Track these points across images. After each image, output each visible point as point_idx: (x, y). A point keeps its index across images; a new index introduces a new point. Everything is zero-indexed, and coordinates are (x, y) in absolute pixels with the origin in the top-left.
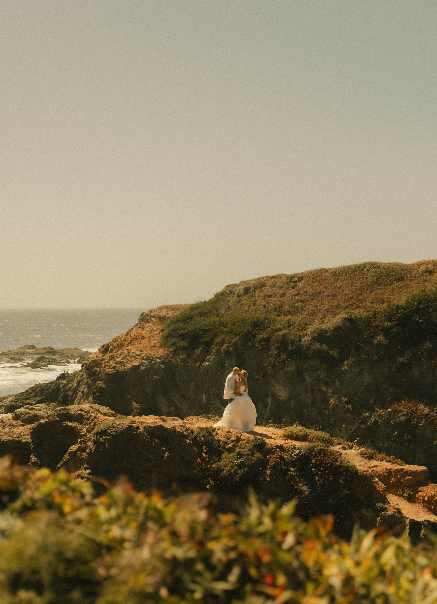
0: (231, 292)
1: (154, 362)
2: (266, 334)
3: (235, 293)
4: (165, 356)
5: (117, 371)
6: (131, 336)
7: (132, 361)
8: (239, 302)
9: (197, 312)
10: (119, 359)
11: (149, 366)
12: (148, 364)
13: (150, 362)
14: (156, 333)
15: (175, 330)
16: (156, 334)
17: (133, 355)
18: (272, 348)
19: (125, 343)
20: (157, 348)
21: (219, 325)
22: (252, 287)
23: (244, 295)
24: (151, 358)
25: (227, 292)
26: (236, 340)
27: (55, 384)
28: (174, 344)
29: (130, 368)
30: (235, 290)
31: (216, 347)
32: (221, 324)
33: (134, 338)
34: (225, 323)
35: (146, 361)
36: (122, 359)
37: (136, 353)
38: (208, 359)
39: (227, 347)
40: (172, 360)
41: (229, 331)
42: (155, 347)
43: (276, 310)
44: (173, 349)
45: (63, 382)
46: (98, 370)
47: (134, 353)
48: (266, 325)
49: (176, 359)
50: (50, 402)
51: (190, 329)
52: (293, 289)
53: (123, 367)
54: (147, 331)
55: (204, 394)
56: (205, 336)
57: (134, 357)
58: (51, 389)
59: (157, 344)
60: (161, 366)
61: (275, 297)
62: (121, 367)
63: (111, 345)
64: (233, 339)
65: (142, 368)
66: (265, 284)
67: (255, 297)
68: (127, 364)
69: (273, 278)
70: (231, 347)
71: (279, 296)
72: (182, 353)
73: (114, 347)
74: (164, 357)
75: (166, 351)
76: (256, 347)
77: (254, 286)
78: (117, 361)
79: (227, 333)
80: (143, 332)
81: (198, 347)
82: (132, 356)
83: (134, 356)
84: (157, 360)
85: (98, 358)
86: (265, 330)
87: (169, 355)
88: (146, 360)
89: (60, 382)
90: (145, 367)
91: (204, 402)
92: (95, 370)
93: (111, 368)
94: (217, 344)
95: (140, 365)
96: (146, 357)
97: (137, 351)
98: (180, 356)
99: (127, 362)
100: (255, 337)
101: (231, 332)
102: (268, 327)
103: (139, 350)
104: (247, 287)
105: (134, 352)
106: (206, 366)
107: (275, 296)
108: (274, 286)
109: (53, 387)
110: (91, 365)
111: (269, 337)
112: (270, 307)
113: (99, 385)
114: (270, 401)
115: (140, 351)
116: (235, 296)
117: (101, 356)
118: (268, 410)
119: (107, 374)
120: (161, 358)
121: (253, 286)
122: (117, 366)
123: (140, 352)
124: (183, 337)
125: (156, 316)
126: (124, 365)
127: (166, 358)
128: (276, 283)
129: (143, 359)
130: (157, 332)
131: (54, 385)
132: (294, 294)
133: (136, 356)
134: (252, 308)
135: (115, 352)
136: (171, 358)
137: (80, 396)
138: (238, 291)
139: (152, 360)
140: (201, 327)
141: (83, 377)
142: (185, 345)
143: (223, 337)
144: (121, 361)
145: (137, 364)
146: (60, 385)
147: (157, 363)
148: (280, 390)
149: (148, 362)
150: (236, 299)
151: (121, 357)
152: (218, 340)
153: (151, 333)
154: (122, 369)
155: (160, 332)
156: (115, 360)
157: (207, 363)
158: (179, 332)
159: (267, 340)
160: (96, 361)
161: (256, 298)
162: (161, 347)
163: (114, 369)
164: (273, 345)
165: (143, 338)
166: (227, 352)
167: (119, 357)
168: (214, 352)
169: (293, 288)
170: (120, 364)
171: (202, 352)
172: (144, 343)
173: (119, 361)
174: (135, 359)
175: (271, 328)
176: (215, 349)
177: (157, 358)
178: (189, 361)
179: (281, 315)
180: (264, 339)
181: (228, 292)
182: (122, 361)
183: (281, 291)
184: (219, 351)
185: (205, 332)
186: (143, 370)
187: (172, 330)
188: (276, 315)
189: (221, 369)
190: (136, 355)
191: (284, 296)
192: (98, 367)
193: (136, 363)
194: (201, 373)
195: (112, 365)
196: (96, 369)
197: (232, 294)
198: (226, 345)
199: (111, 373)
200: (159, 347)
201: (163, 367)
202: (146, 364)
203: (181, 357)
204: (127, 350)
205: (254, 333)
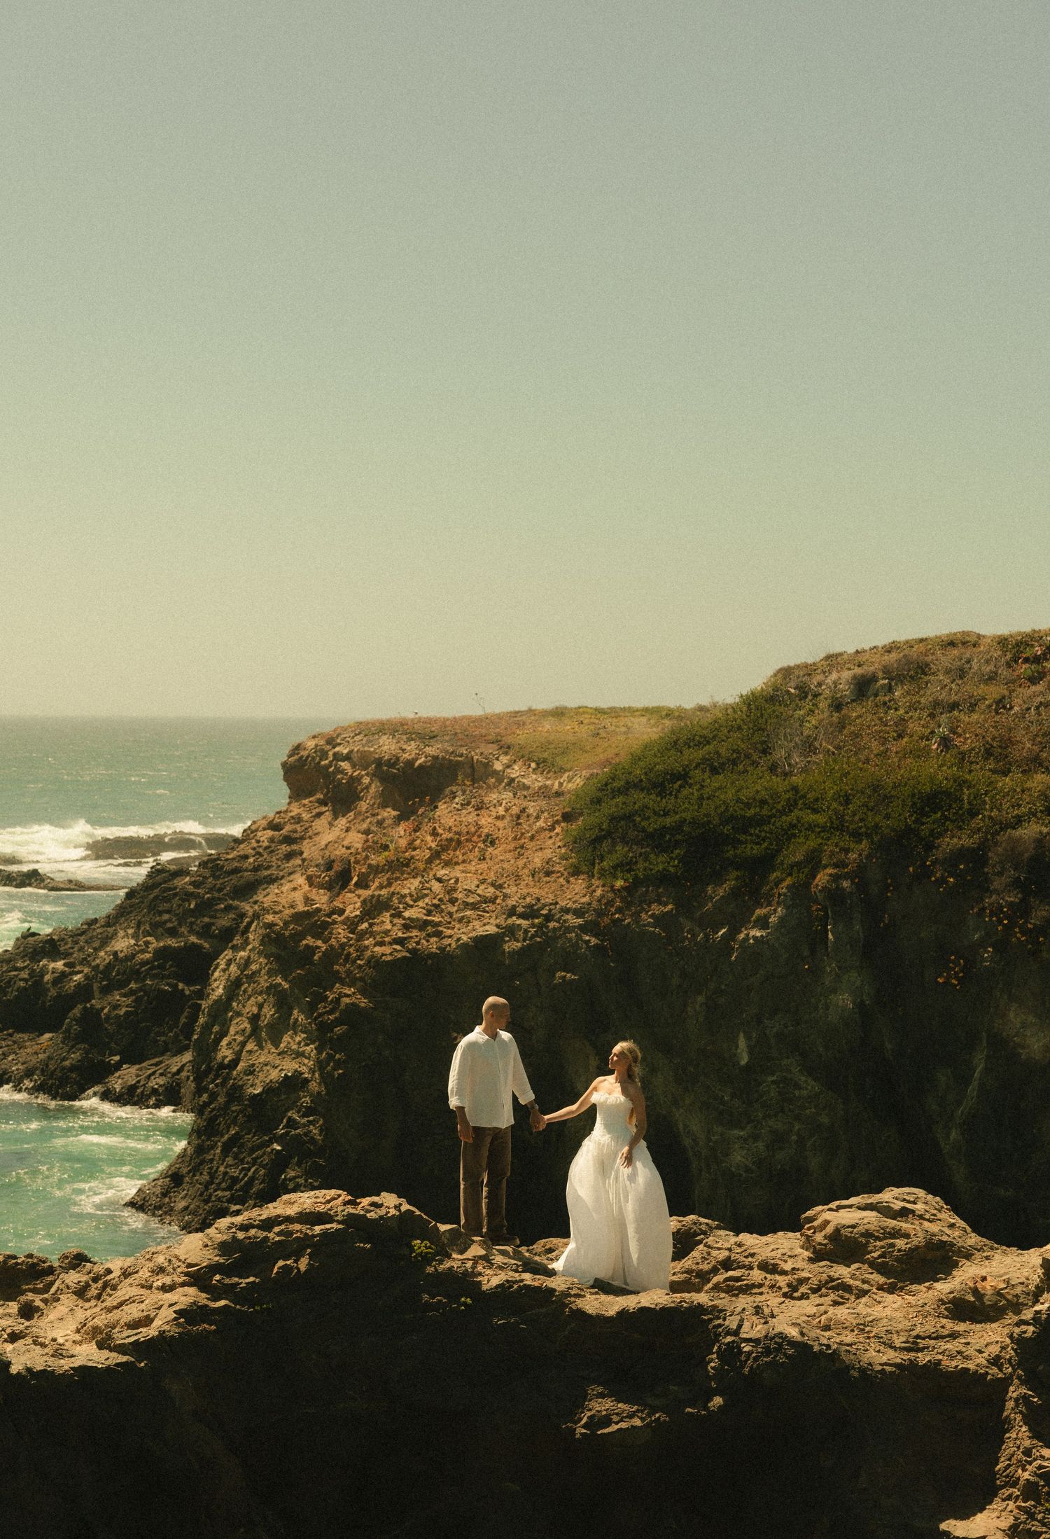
0: (803, 691)
1: (557, 925)
2: (970, 837)
3: (820, 694)
4: (595, 904)
5: (414, 952)
6: (434, 833)
7: (469, 922)
8: (842, 725)
9: (699, 754)
10: (413, 910)
11: (538, 939)
12: (533, 930)
13: (540, 926)
14: (541, 823)
15: (628, 817)
16: (542, 829)
17: (470, 900)
18: (997, 883)
19: (412, 857)
20: (559, 877)
21: (791, 806)
22: (880, 675)
23: (853, 701)
24: (544, 912)
25: (788, 691)
26: (860, 855)
27: (27, 971)
28: (625, 866)
29: (465, 945)
30: (820, 685)
31: (789, 878)
32: (797, 798)
33: (451, 839)
34: (811, 796)
35: (524, 923)
36: (429, 913)
37: (478, 892)
38: (759, 919)
39: (836, 878)
40: (624, 920)
41: (832, 823)
42: (553, 872)
43: (988, 753)
44: (625, 880)
45: (52, 965)
46: (319, 947)
47: (470, 891)
48: (966, 806)
49: (636, 915)
50: (14, 1033)
51: (688, 816)
52: (1034, 684)
53: (435, 939)
54: (498, 818)
55: (742, 1035)
56: (743, 837)
57: (474, 907)
58: (15, 988)
59: (559, 863)
60: (587, 938)
61: (973, 711)
62: (428, 941)
63: (357, 862)
64: (847, 851)
65: (512, 946)
66: (927, 665)
67: (896, 709)
68: (449, 928)
69: (949, 644)
70: (846, 877)
71: (990, 706)
72: (659, 896)
73: (376, 870)
74: (594, 910)
75: (597, 887)
76: (937, 880)
77: (887, 671)
78: (409, 918)
79: (824, 829)
80: (483, 822)
81: (718, 878)
82: (466, 904)
83: (472, 903)
84: (569, 917)
85: (318, 905)
86: (964, 822)
87: (610, 903)
88: (523, 916)
89: (44, 966)
90: (524, 940)
91: (744, 1061)
92: (307, 945)
93: (390, 943)
94: (792, 866)
95: (504, 934)
96: (523, 907)
97: (482, 887)
98: (650, 907)
99: (450, 923)
100: (930, 847)
101: (838, 826)
102: (973, 814)
103: (490, 881)
104: (863, 676)
105: (473, 888)
106: (751, 941)
107: (973, 707)
108: (962, 673)
109: (22, 984)
110: (293, 929)
111: (983, 846)
112: (964, 743)
113: (346, 1000)
114: (979, 1062)
115: (493, 885)
116: (823, 705)
117: (325, 899)
118: (973, 1088)
119: (375, 962)
120: (584, 914)
121: (884, 672)
122: (411, 937)
123: (491, 890)
124: (659, 841)
125: (355, 756)
126: (438, 934)
127: (600, 913)
128: (968, 661)
129: (512, 912)
130: (545, 822)
131: (26, 976)
132: (1043, 700)
133: (480, 902)
134: (894, 747)
135: (381, 887)
136: (619, 910)
137: (244, 1031)
138: (830, 687)
139: (548, 918)
140: (727, 810)
141: (254, 967)
142: (672, 870)
143: (812, 843)
144: (425, 918)
145: (492, 929)
146: (42, 976)
147: (569, 929)
148: (1024, 1025)
149: (533, 926)
150: (826, 714)
151: (421, 903)
152: (796, 852)
153: (520, 824)
154: (433, 945)
155: (557, 822)
156: (398, 915)
157: (757, 933)
158: (644, 824)
159: (976, 857)
160: (307, 915)
161: (902, 711)
162: (576, 872)
163: (403, 946)
164: (1000, 874)
165: (491, 841)
166: (834, 896)
167: (412, 906)
168: (785, 895)
169: (1033, 680)
170: (421, 930)
171: (735, 894)
172: (501, 858)
173: (418, 919)
174: (479, 913)
175: (984, 816)
176: (785, 884)
177: (566, 911)
178: (688, 925)
179: (1009, 771)
180: (961, 854)
181: (793, 691)
182: (429, 918)
183: (994, 692)
184: (801, 892)
185: (745, 825)
186: (513, 954)
187: (613, 819)
188: (990, 770)
189: (806, 953)
190: (479, 899)
191: (1011, 708)
192: (317, 936)
193: (487, 927)
194: (731, 963)
195: (389, 931)
196: (309, 941)
197: (810, 697)
198: (830, 871)
199: (389, 958)
200: (566, 873)
201: (594, 941)
202: (526, 932)
203: (656, 909)
204: (439, 880)
205: (925, 830)
